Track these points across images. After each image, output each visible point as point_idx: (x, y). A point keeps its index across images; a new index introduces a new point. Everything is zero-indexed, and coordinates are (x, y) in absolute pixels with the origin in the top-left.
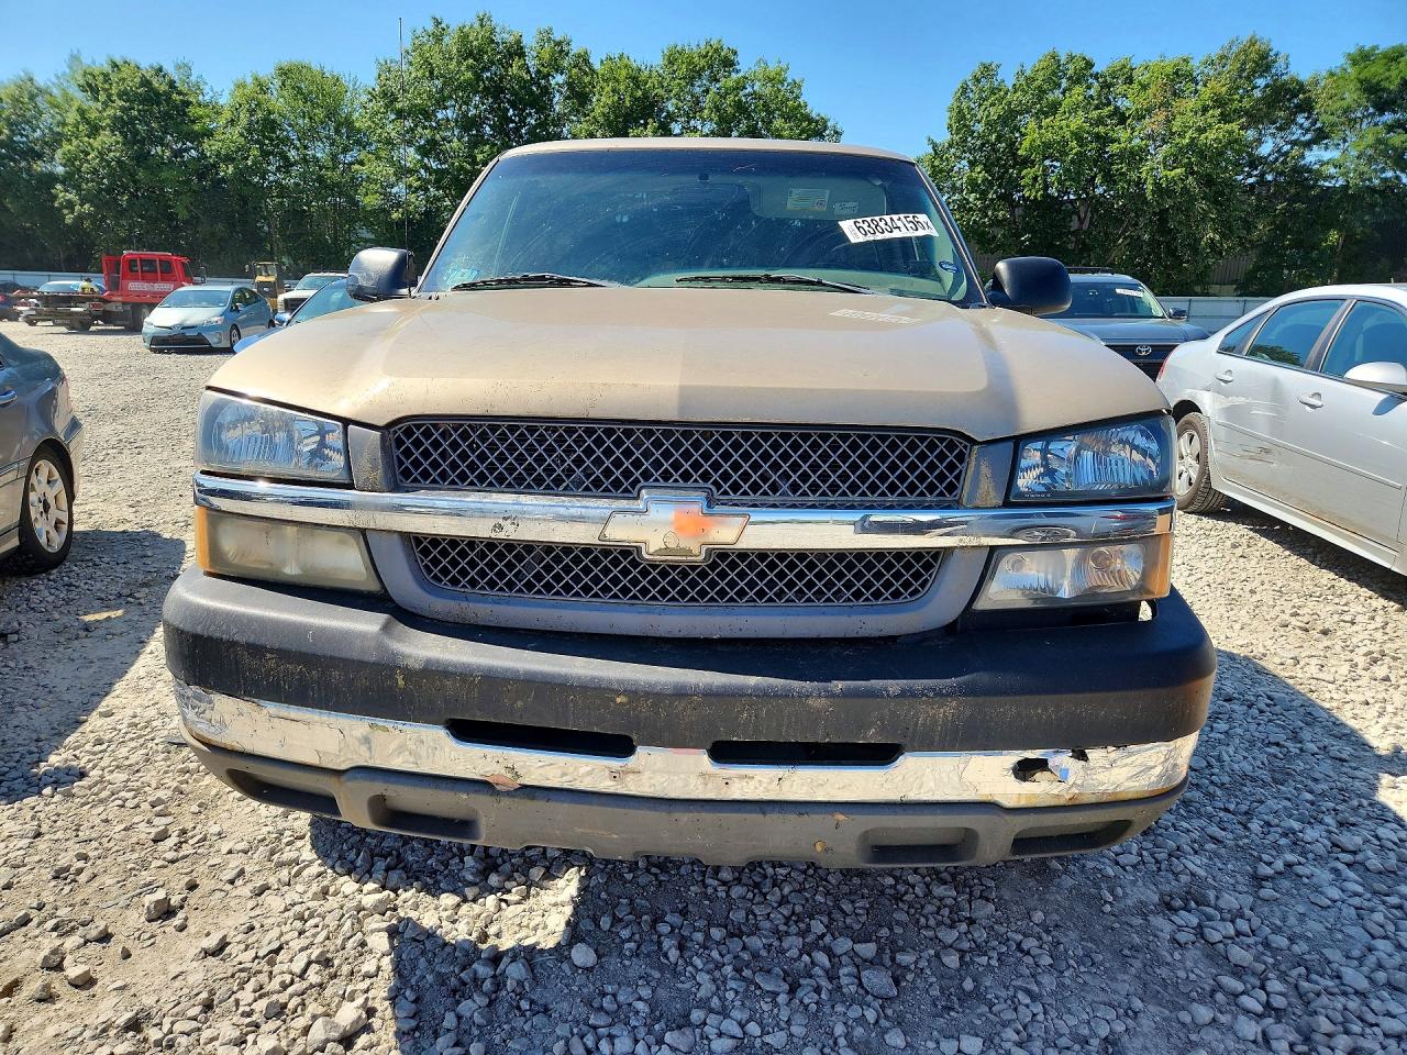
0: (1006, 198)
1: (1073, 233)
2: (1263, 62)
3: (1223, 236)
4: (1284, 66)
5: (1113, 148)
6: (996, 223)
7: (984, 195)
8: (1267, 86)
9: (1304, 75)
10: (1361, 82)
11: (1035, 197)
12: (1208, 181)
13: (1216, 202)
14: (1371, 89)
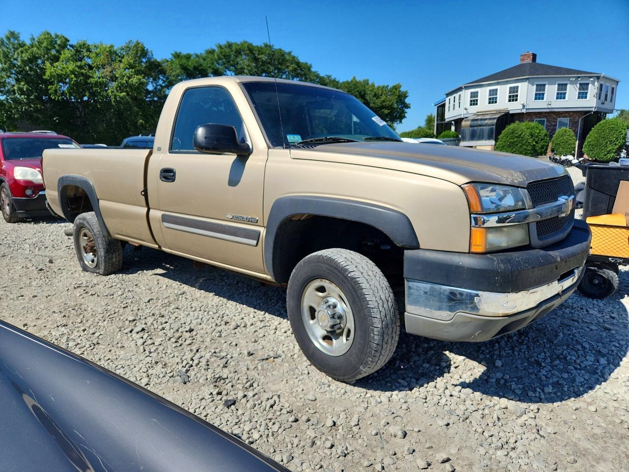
0: (38, 98)
1: (79, 117)
2: (144, 53)
3: (145, 122)
4: (151, 56)
5: (92, 80)
6: (37, 110)
7: (28, 96)
8: (146, 62)
9: (159, 60)
10: (180, 65)
11: (58, 99)
12: (135, 99)
13: (140, 108)
14: (184, 68)
